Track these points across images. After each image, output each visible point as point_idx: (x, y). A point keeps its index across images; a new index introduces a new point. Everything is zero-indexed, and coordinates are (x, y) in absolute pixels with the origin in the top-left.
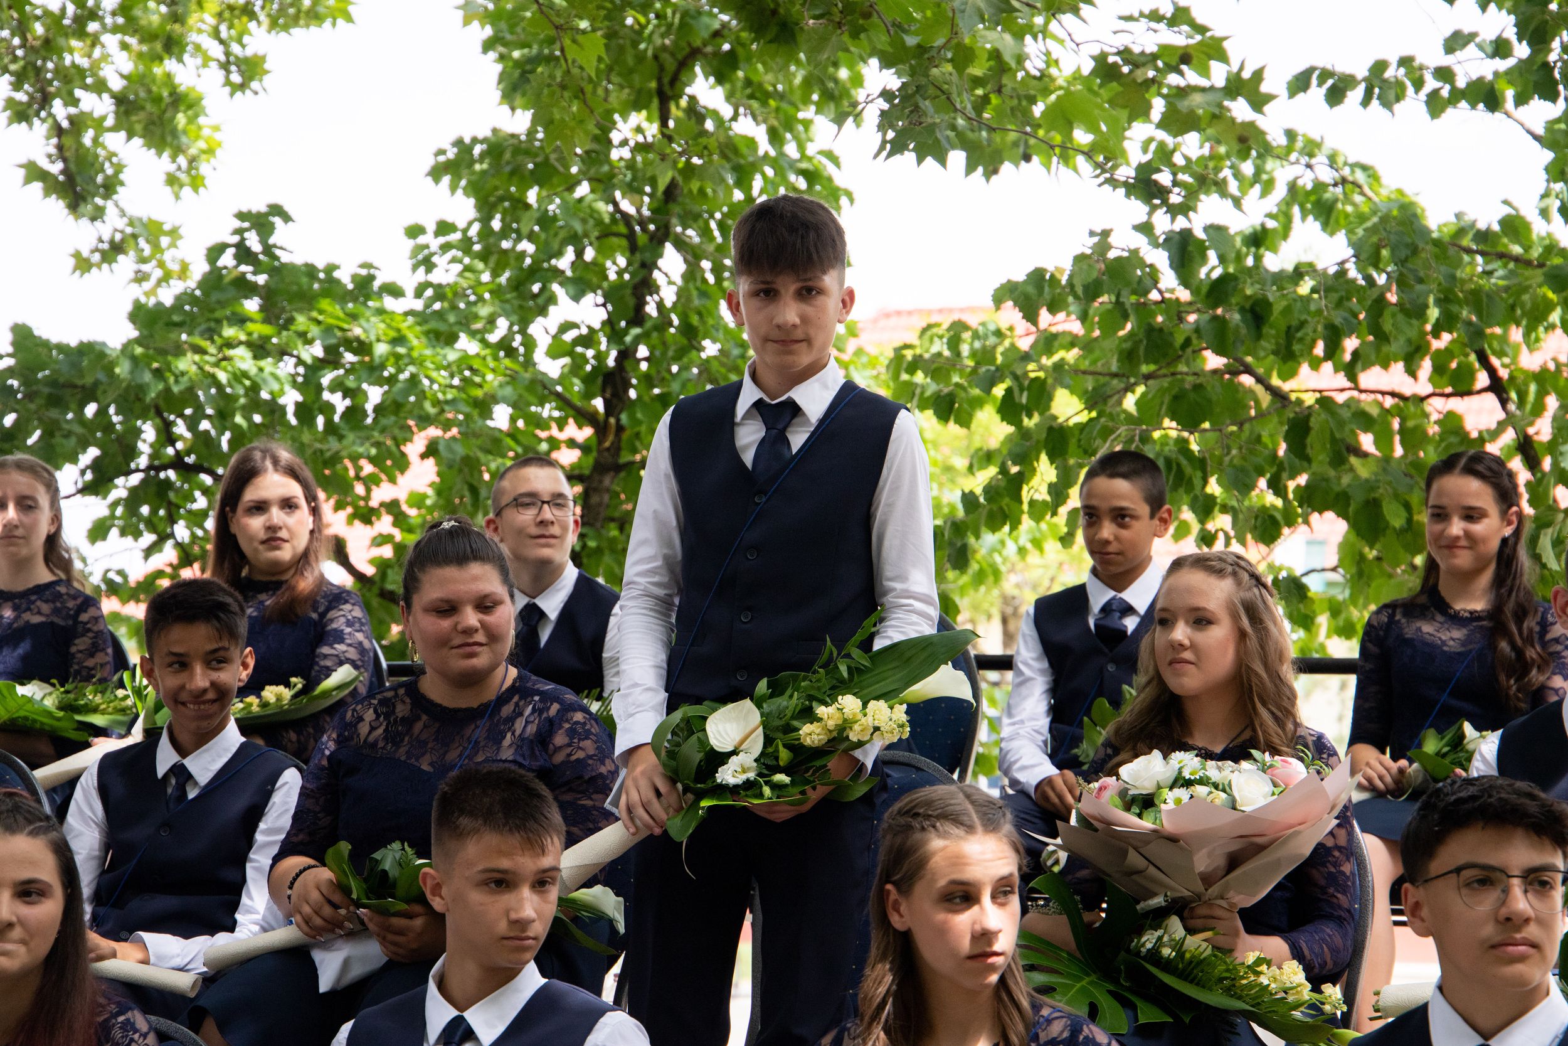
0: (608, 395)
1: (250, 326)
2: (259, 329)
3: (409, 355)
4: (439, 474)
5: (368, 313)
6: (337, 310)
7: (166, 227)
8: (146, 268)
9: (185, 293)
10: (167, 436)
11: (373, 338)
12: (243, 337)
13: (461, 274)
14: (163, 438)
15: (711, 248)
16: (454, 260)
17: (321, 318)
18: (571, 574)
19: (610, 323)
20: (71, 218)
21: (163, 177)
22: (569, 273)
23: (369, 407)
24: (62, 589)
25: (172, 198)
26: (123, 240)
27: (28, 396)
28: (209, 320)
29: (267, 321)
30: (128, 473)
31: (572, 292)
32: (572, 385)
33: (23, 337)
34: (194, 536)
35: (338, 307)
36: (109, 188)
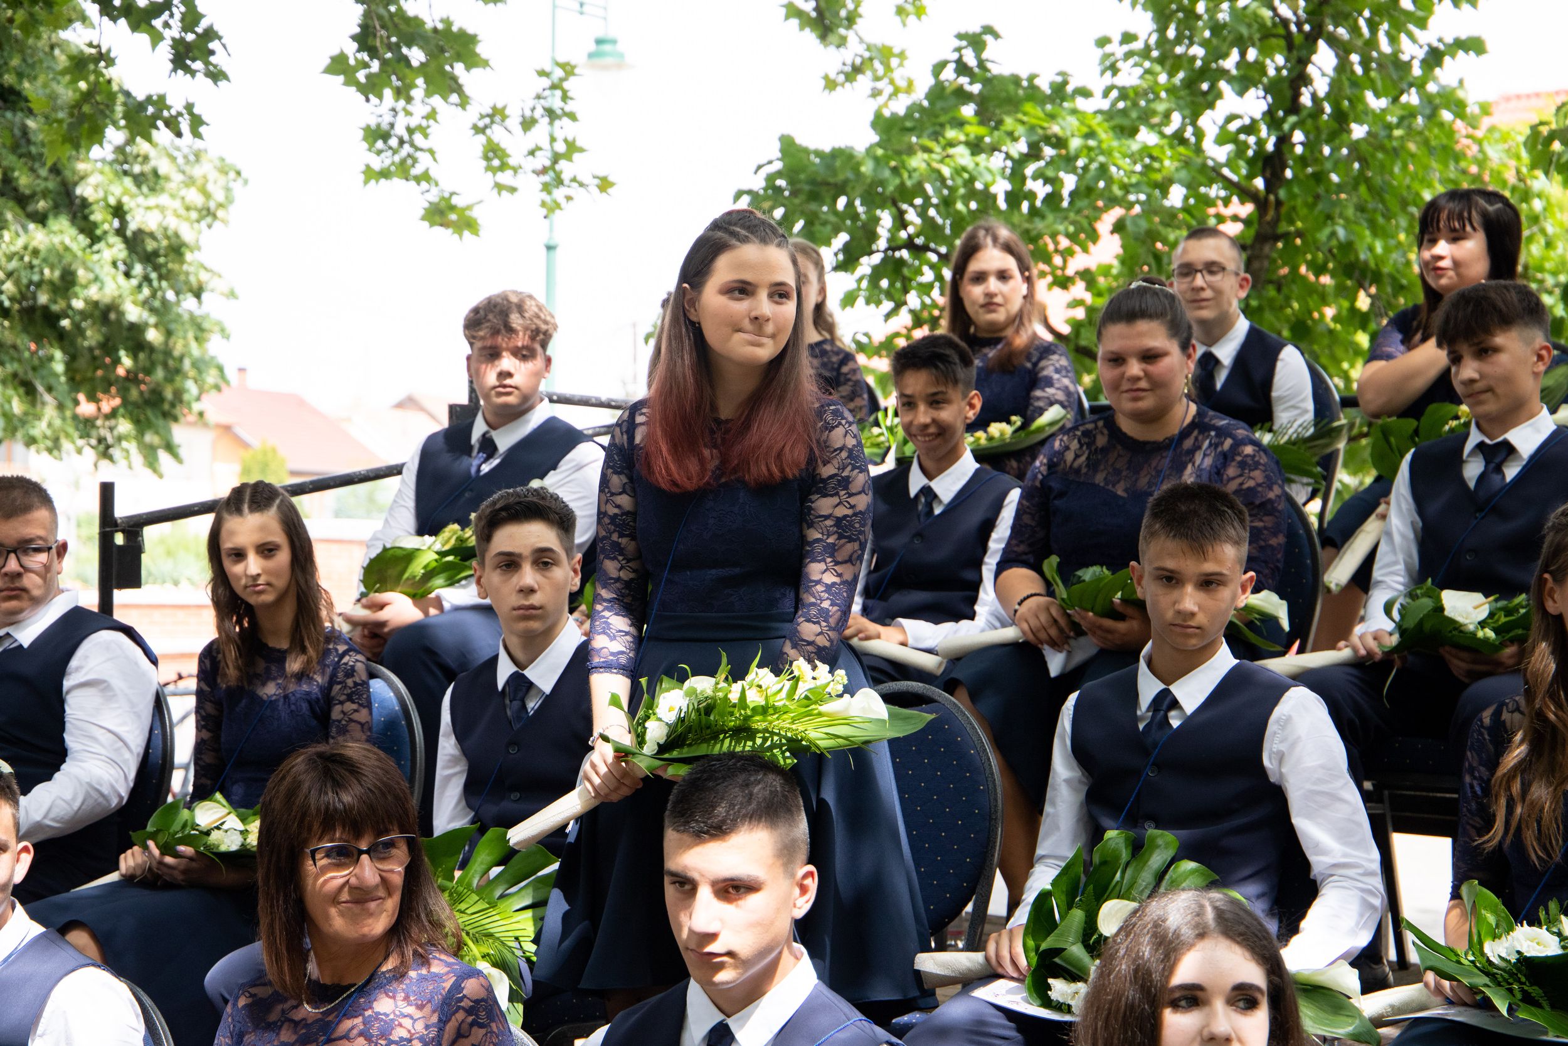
0: (1268, 174)
1: (968, 128)
2: (974, 130)
3: (1099, 147)
4: (1123, 246)
5: (1064, 113)
6: (1038, 112)
7: (896, 50)
8: (880, 85)
9: (914, 104)
10: (901, 222)
11: (1069, 133)
12: (962, 138)
13: (1141, 77)
14: (898, 224)
15: (1359, 43)
16: (1136, 65)
17: (1025, 119)
18: (1242, 326)
19: (1270, 115)
20: (822, 46)
21: (894, 9)
22: (1234, 72)
23: (1065, 193)
24: (828, 347)
25: (901, 25)
26: (862, 63)
27: (794, 193)
28: (934, 124)
29: (982, 123)
30: (871, 253)
31: (1237, 87)
32: (1238, 167)
33: (788, 146)
34: (923, 304)
35: (1039, 109)
36: (851, 20)
